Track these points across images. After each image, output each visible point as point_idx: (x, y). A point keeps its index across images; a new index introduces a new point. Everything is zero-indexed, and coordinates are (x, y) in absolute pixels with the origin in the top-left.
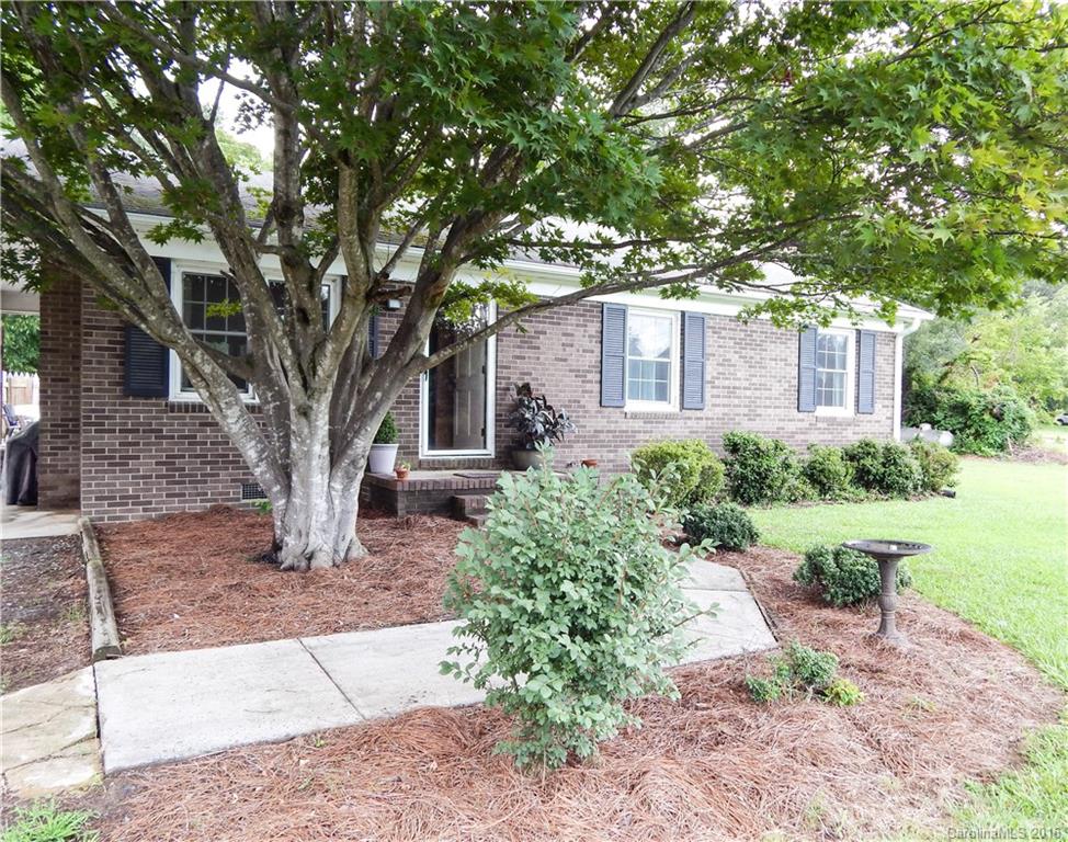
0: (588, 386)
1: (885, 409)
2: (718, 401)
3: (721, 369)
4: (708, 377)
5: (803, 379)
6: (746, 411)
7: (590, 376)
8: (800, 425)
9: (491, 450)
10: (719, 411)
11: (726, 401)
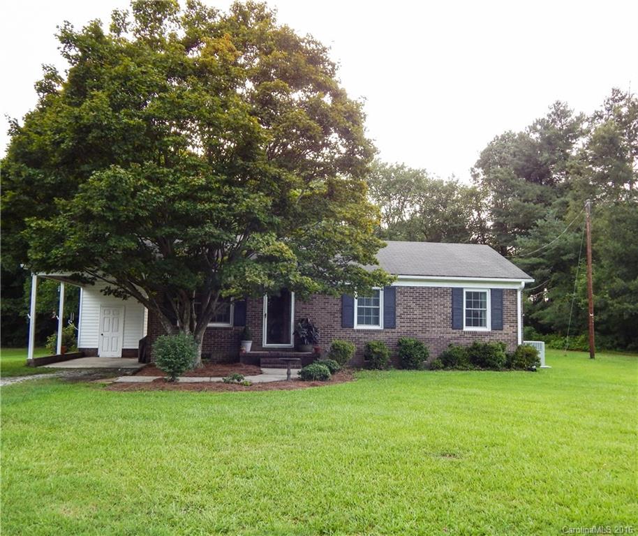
0: (336, 319)
1: (512, 328)
2: (403, 324)
3: (405, 310)
4: (398, 314)
5: (454, 314)
6: (421, 329)
7: (336, 315)
8: (453, 335)
9: (292, 344)
10: (404, 329)
11: (409, 324)
